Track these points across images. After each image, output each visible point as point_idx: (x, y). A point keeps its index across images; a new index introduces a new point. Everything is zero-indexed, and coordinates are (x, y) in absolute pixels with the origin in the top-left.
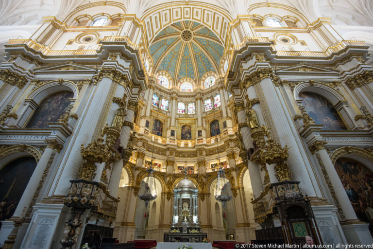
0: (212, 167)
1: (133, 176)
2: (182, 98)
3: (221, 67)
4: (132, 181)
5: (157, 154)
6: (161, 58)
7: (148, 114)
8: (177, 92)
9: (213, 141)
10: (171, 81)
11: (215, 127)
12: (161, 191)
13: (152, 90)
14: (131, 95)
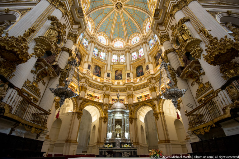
0: (138, 98)
1: (77, 104)
2: (116, 52)
3: (144, 29)
4: (76, 108)
5: (97, 89)
6: (100, 23)
7: (90, 60)
8: (112, 48)
9: (138, 80)
10: (108, 40)
11: (140, 71)
12: (99, 117)
13: (93, 44)
14: (72, 29)
